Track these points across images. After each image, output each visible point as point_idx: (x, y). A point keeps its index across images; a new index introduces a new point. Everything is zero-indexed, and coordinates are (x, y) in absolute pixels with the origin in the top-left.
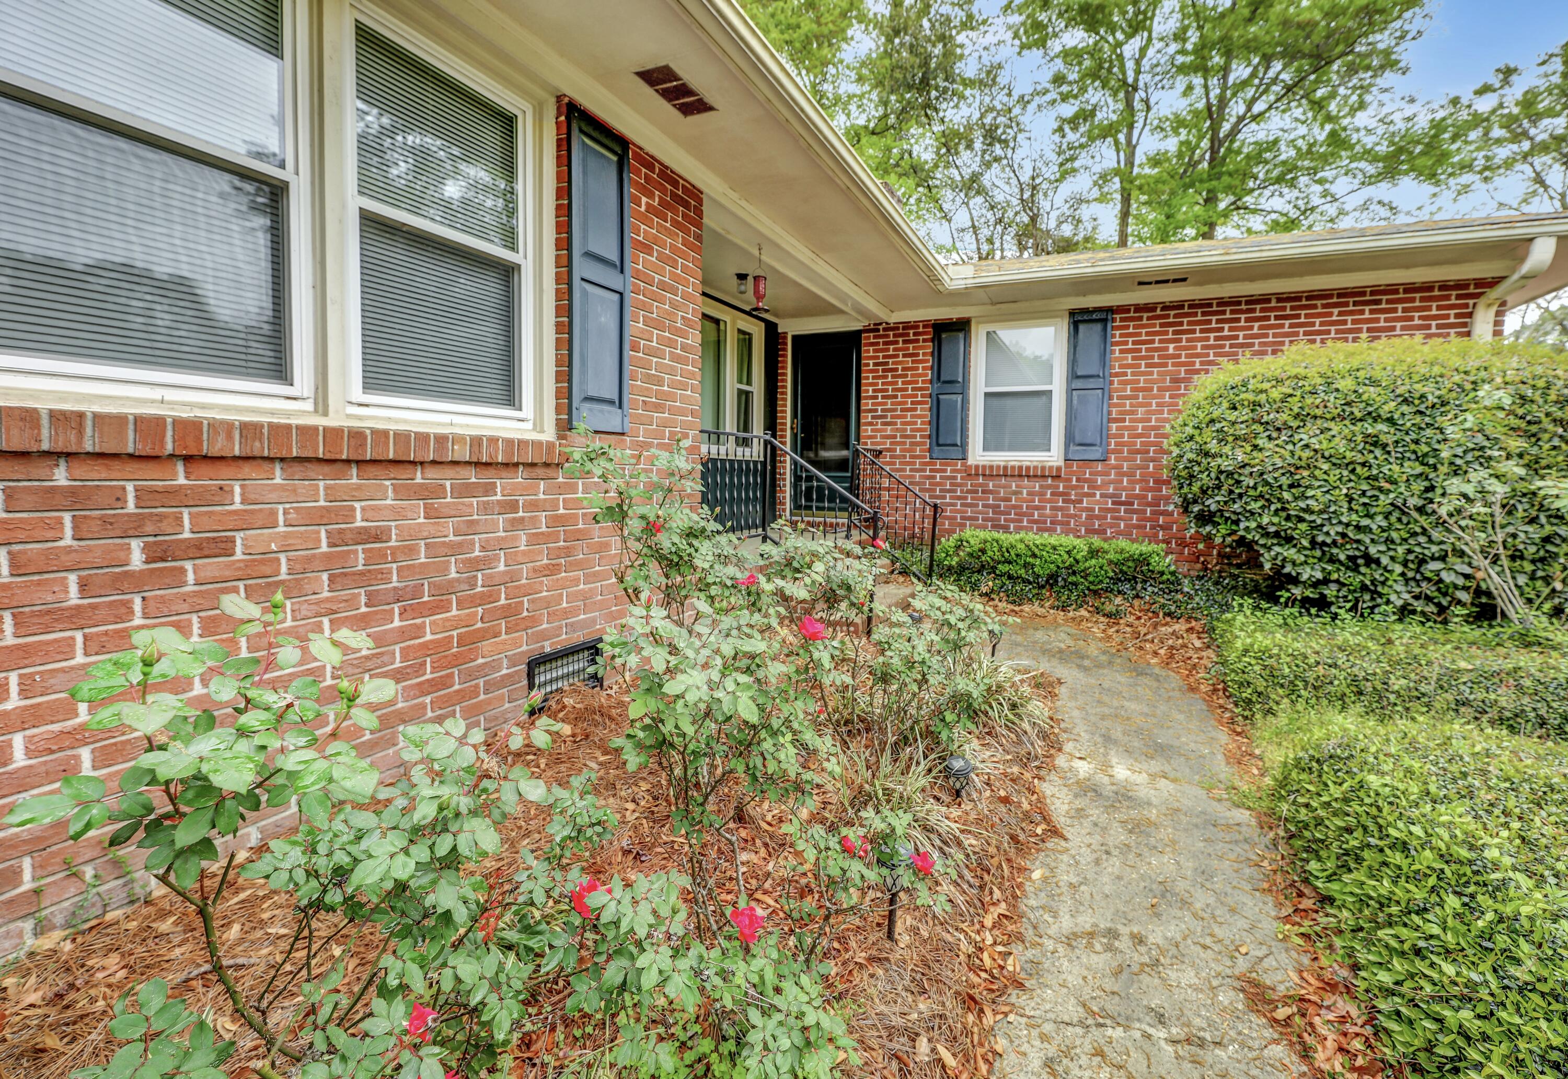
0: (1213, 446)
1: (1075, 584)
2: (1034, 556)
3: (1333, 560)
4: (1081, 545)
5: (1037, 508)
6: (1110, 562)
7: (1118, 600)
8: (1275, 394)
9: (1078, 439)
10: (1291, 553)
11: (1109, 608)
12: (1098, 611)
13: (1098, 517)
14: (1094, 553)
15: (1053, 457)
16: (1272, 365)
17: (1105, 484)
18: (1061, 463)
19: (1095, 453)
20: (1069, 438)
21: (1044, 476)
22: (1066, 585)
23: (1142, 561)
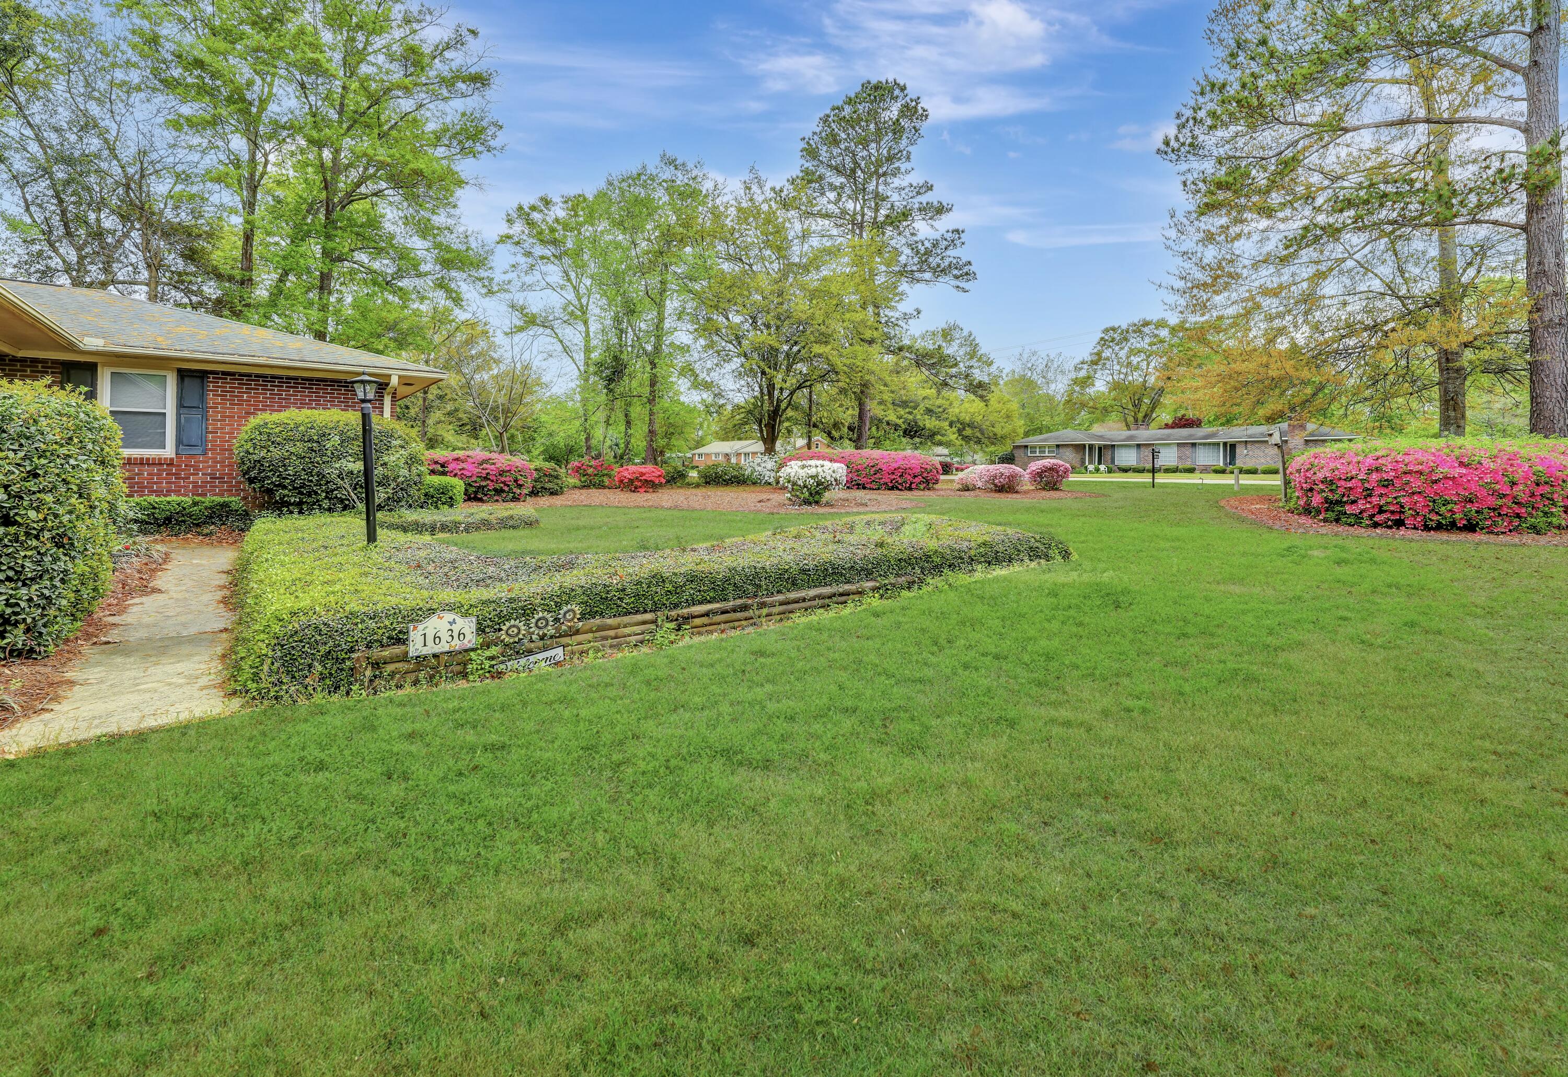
0: (251, 450)
1: (184, 521)
2: (154, 508)
3: (302, 493)
4: (188, 500)
5: (156, 483)
6: (206, 508)
7: (212, 527)
8: (277, 430)
9: (185, 442)
10: (286, 492)
11: (206, 531)
12: (199, 534)
13: (201, 487)
14: (195, 504)
15: (169, 451)
16: (276, 417)
17: (204, 468)
18: (173, 456)
19: (198, 451)
20: (179, 442)
21: (161, 464)
22: (178, 523)
23: (224, 505)
